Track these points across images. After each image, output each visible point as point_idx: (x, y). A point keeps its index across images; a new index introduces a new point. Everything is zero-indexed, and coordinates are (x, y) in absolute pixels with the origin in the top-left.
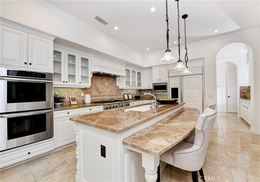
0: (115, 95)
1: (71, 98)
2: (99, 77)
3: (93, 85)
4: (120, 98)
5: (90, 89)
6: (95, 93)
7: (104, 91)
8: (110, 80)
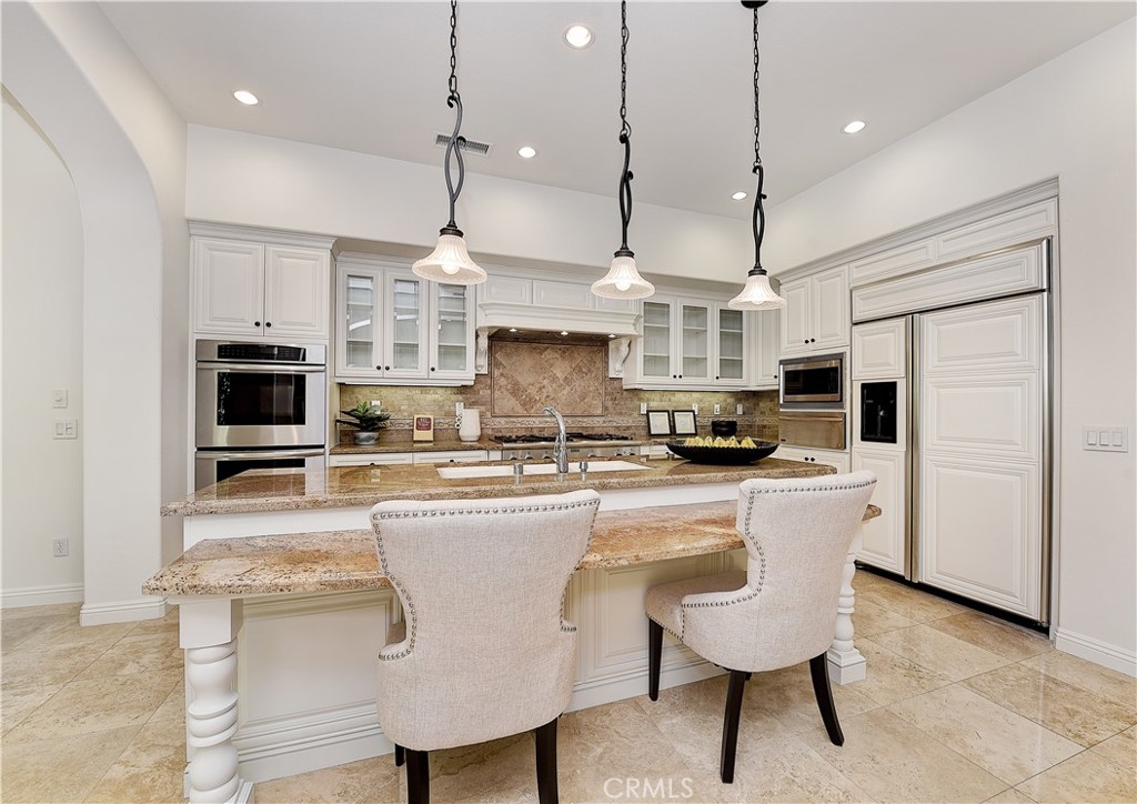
0: (599, 412)
1: (418, 419)
2: (526, 346)
3: (502, 375)
4: (628, 428)
5: (489, 391)
6: (507, 403)
7: (548, 396)
8: (576, 355)
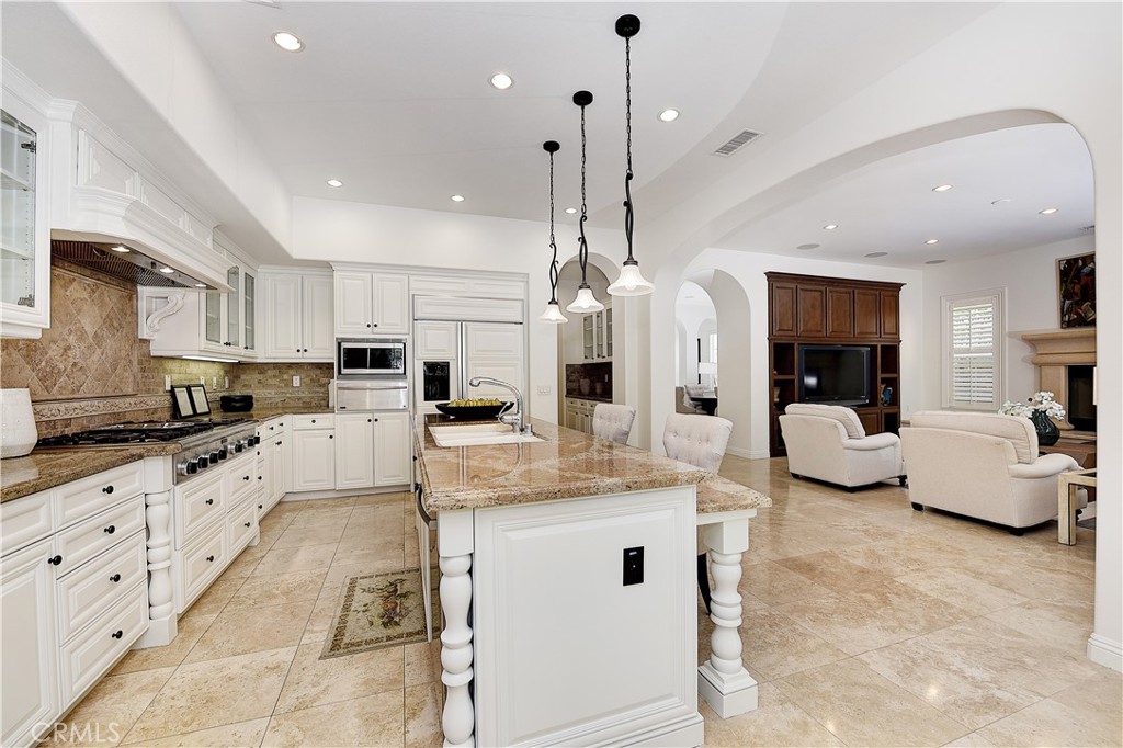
0: (130, 391)
4: (156, 410)
7: (75, 364)
